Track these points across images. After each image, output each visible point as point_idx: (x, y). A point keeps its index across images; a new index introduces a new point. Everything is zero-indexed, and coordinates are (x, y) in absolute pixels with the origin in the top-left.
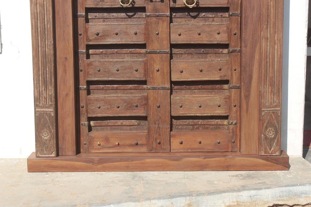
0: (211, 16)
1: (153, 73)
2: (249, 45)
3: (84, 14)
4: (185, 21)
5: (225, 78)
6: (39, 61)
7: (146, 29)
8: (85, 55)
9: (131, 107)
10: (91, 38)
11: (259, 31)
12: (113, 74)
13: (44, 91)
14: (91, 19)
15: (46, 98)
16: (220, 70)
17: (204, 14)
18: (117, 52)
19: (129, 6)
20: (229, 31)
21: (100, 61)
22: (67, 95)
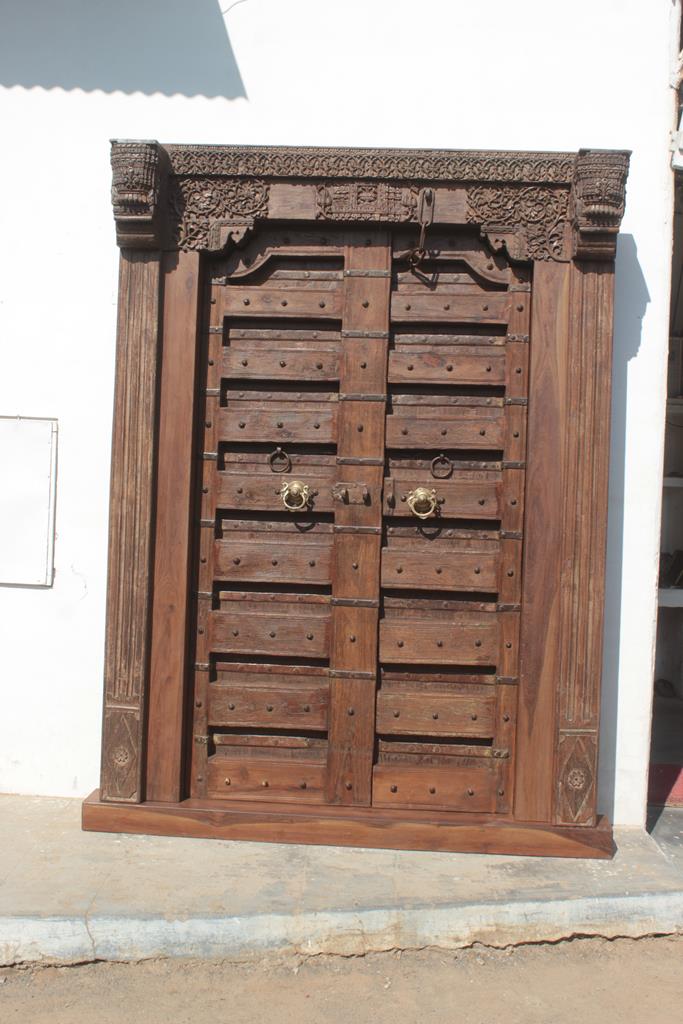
0: (464, 536)
1: (342, 643)
2: (537, 599)
3: (213, 521)
4: (413, 543)
5: (488, 663)
6: (118, 609)
7: (334, 556)
8: (210, 602)
9: (294, 711)
10: (224, 569)
11: (559, 569)
12: (262, 643)
13: (123, 670)
14: (226, 530)
15: (126, 684)
16: (478, 645)
17: (450, 531)
18: (273, 598)
19: (302, 510)
20: (499, 568)
21: (237, 615)
22: (169, 679)
